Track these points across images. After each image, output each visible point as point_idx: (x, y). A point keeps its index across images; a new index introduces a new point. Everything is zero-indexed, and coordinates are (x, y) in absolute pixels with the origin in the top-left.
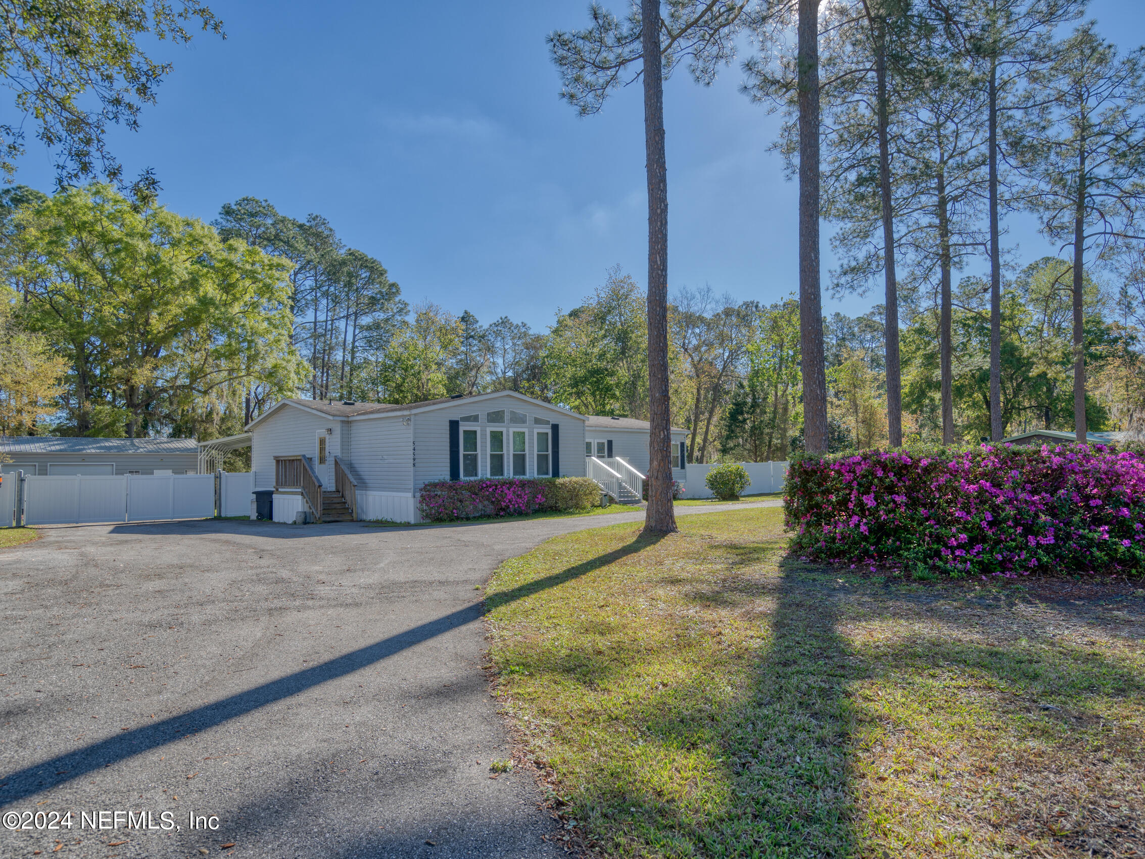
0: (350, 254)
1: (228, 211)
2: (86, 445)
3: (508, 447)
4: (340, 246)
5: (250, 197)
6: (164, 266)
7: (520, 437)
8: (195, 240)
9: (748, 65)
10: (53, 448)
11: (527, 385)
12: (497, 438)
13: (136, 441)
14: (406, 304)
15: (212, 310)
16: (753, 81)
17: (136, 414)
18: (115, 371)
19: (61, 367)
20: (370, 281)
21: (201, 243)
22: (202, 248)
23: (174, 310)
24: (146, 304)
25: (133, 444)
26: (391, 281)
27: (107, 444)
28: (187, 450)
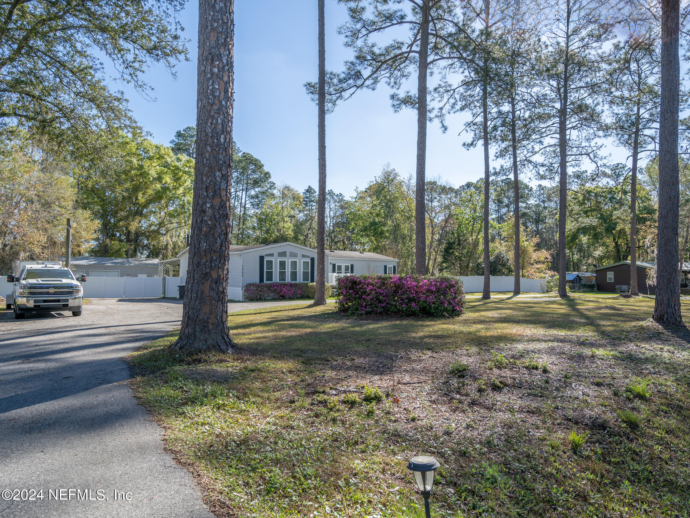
0: (244, 156)
1: (179, 135)
2: (107, 261)
3: (288, 268)
4: (239, 151)
5: (191, 126)
6: (145, 171)
7: (294, 264)
8: (161, 156)
9: (393, 96)
10: (92, 263)
11: (338, 230)
12: (282, 264)
13: (130, 259)
14: (274, 184)
15: (168, 193)
16: (396, 103)
17: (131, 245)
18: (121, 223)
19: (97, 223)
20: (254, 172)
21: (164, 158)
22: (164, 160)
23: (150, 192)
24: (136, 189)
25: (128, 261)
26: (266, 171)
27: (116, 261)
28: (154, 264)
